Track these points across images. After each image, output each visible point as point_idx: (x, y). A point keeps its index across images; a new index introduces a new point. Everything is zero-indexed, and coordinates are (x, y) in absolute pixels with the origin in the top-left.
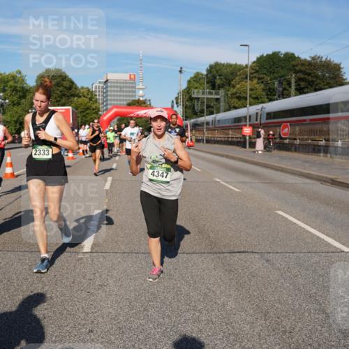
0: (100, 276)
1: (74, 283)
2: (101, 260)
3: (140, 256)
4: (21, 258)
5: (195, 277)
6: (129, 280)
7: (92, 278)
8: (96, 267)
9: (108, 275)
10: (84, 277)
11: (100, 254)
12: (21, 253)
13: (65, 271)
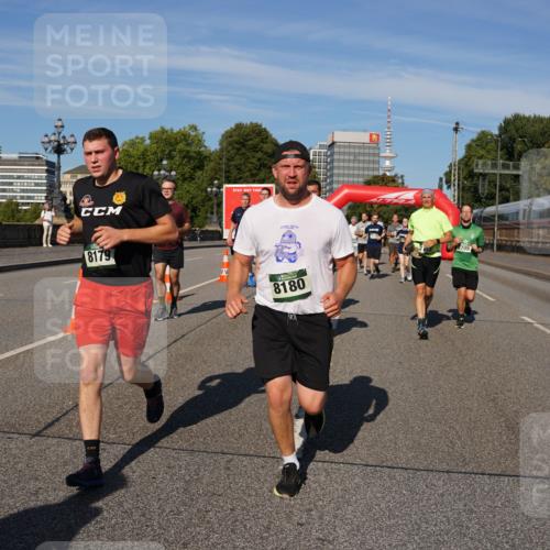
0: (321, 518)
1: (268, 529)
2: (323, 479)
3: (398, 474)
4: (173, 463)
5: (512, 536)
6: (378, 532)
7: (304, 521)
8: (312, 494)
9: (336, 517)
10: (289, 517)
11: (320, 464)
12: (173, 453)
13: (251, 501)
